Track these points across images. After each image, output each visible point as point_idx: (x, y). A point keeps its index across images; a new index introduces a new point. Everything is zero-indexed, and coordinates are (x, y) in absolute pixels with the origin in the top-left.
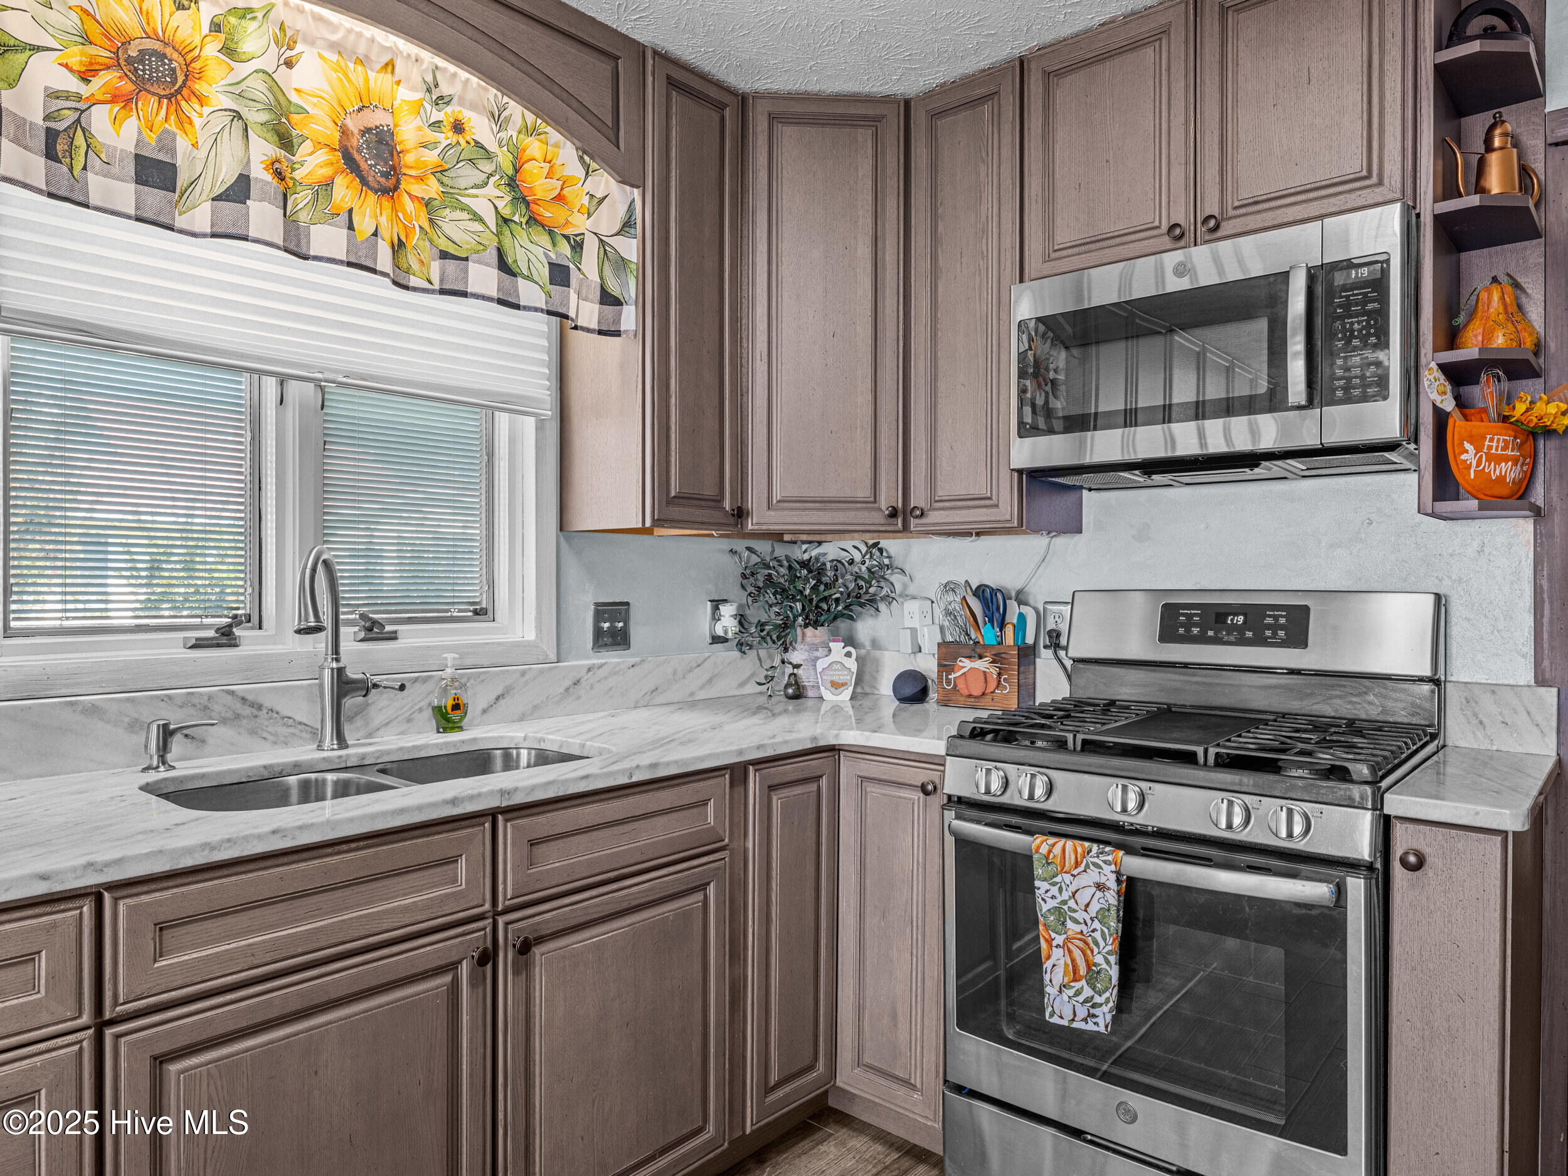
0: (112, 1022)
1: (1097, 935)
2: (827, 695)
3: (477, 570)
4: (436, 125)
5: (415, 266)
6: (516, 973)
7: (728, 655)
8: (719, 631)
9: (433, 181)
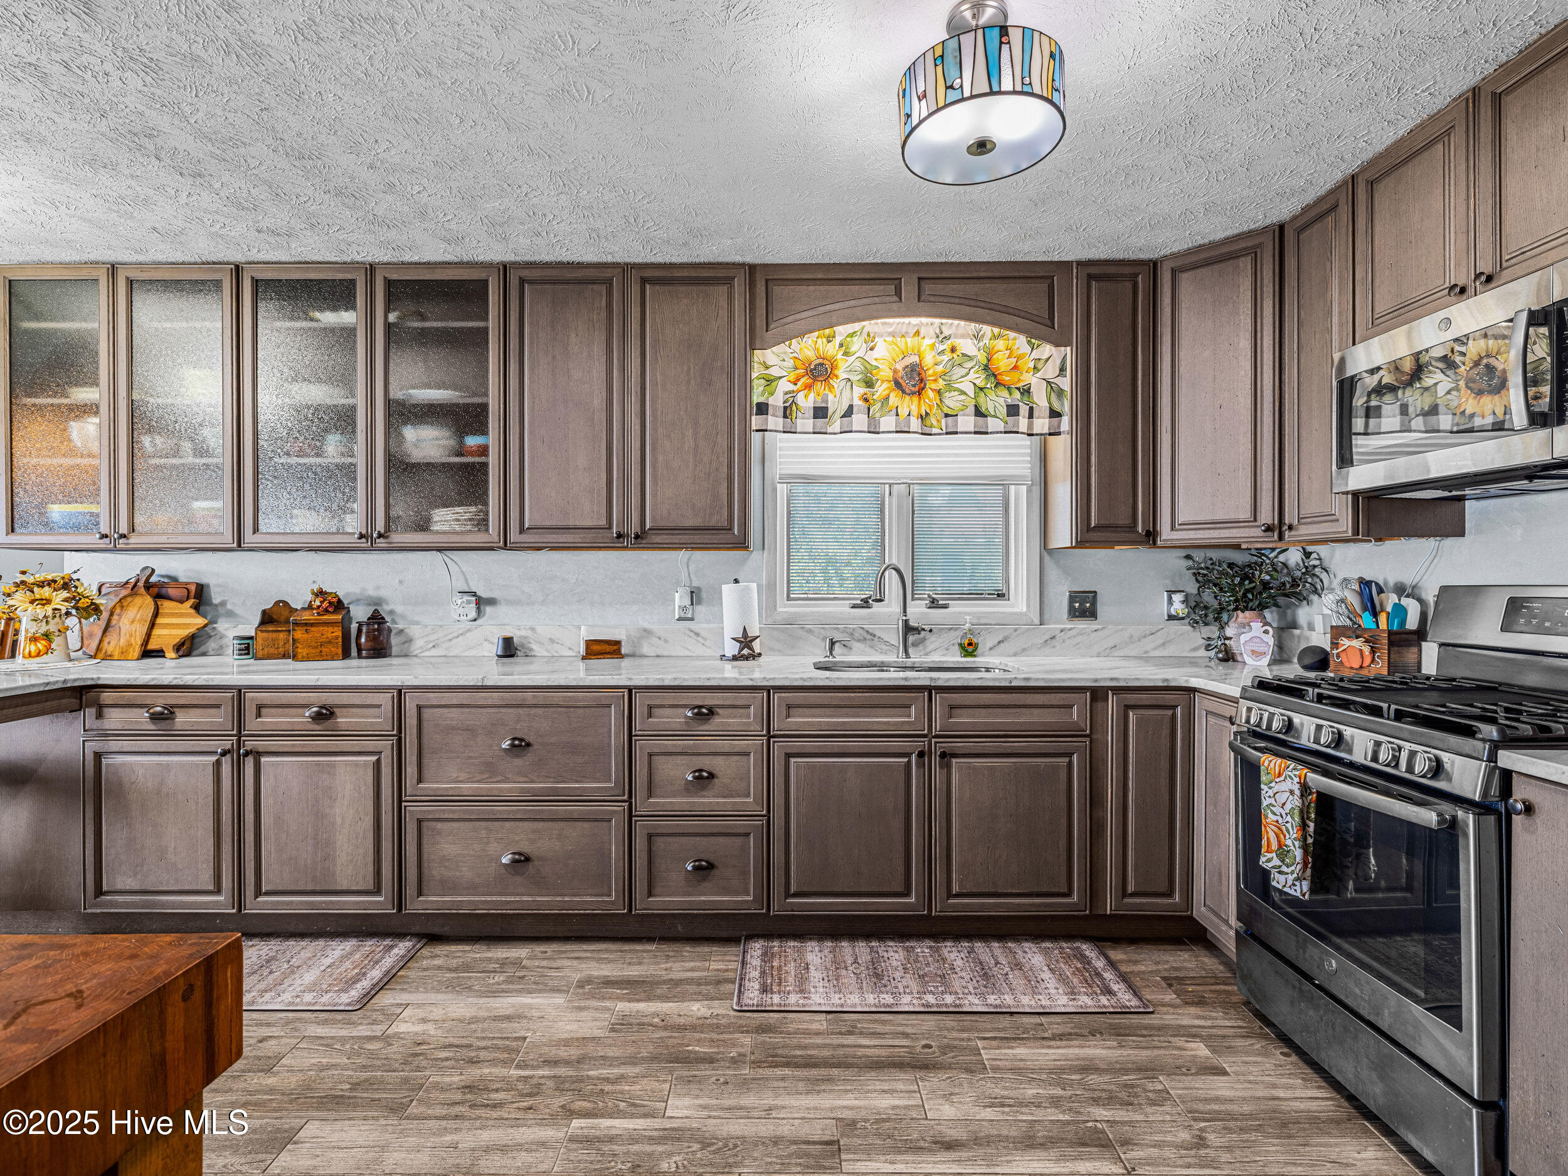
0: (774, 737)
1: (1289, 825)
2: (1248, 660)
3: (999, 572)
4: (942, 352)
5: (935, 423)
6: (941, 767)
7: (1184, 628)
8: (1173, 612)
9: (940, 380)
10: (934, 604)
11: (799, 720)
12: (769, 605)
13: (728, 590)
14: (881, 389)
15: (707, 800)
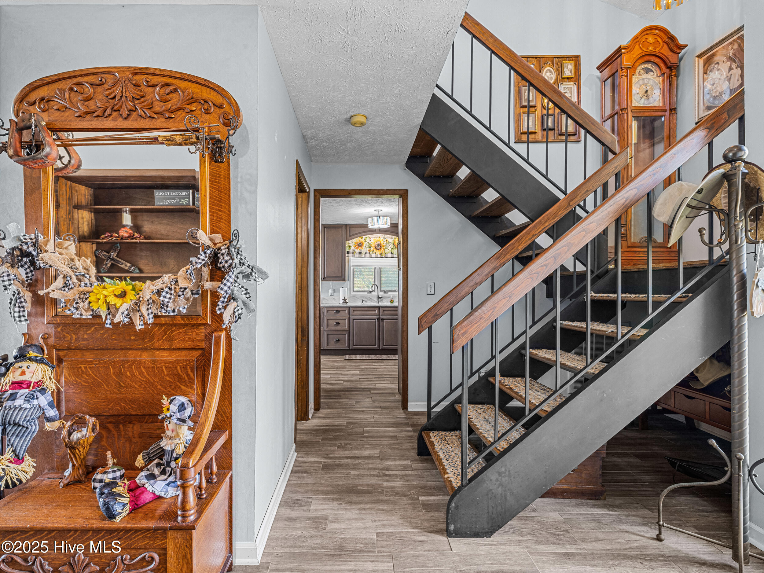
0: (351, 316)
5: (383, 255)
6: (381, 322)
9: (384, 247)
10: (385, 292)
11: (355, 313)
12: (350, 293)
13: (341, 289)
14: (372, 249)
15: (338, 328)
